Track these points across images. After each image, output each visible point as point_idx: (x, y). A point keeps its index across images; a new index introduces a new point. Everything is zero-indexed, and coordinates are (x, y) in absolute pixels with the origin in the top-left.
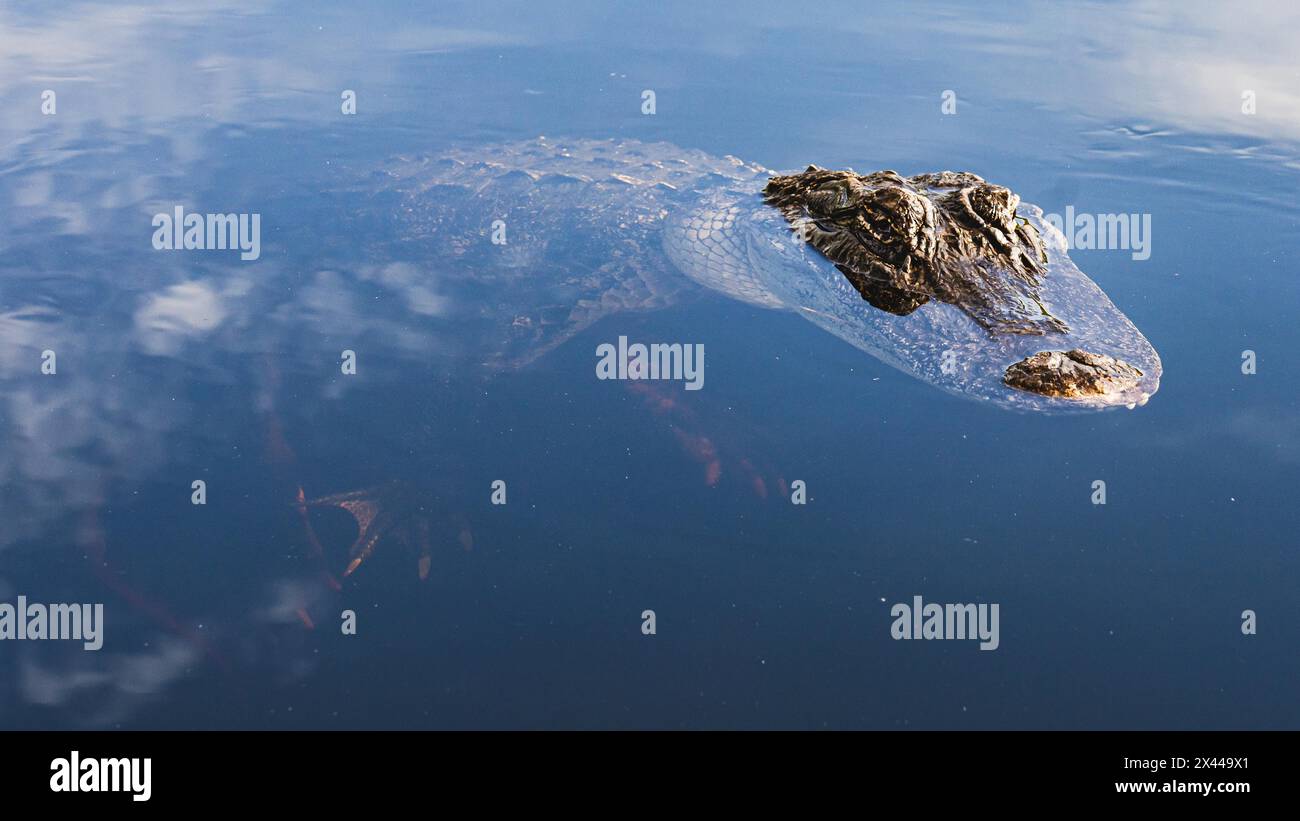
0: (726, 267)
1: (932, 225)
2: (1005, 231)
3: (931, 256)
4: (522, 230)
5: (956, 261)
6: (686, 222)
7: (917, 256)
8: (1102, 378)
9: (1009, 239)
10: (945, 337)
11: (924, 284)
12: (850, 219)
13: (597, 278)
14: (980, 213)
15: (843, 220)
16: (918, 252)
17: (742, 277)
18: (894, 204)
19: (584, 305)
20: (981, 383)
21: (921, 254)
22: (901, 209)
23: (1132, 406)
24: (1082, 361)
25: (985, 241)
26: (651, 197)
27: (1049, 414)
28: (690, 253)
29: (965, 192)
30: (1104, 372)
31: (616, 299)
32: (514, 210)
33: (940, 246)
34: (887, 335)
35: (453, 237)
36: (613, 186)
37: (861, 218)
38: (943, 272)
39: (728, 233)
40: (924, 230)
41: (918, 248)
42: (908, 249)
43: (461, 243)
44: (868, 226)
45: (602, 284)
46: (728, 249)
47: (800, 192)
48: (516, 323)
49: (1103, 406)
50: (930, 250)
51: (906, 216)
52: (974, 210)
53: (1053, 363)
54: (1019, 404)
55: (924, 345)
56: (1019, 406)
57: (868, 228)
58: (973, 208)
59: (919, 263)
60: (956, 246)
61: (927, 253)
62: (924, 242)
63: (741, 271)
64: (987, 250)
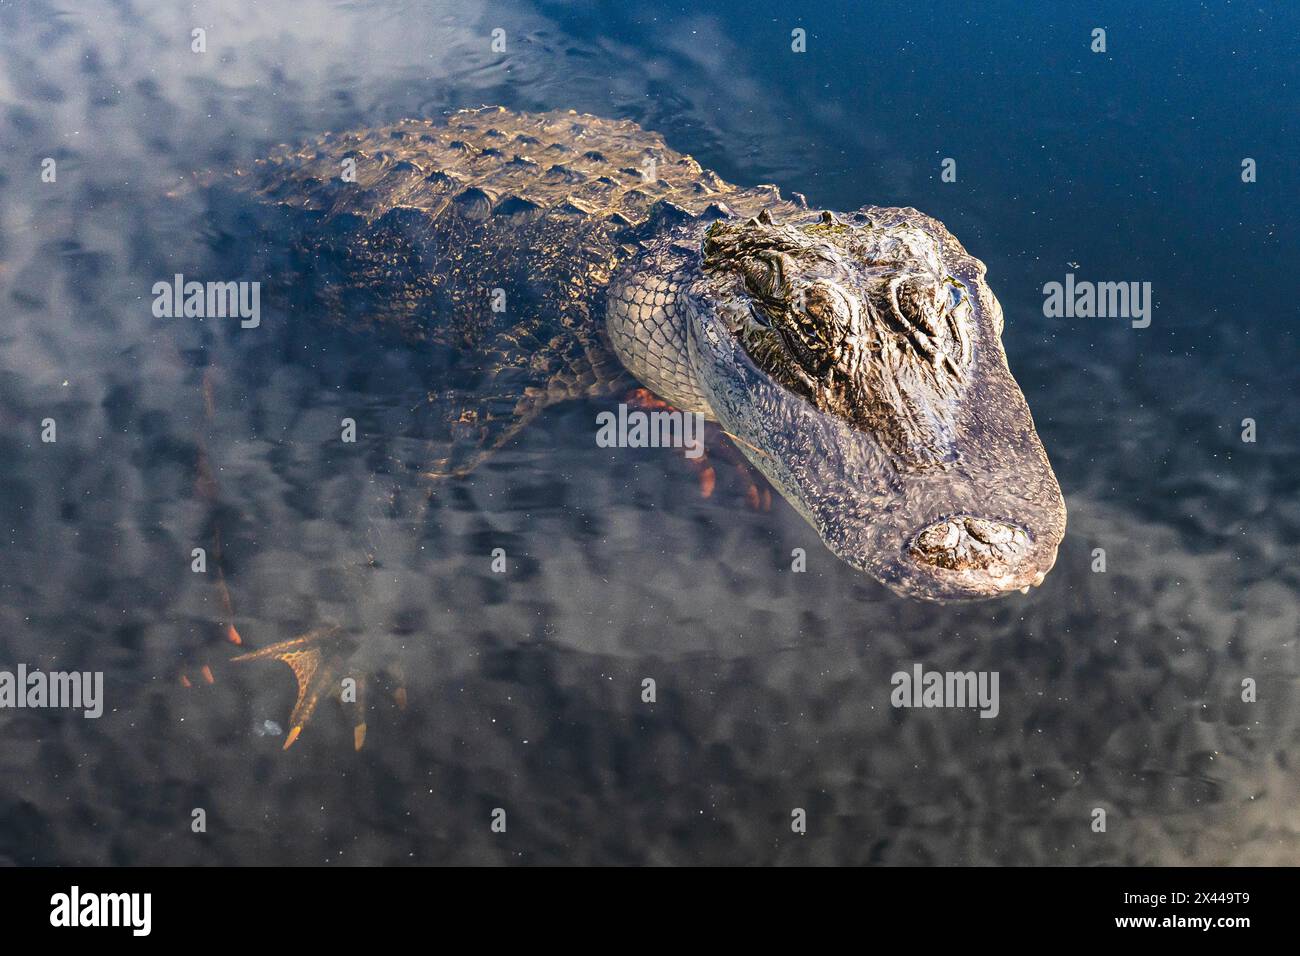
0: (664, 361)
1: (856, 331)
2: (930, 333)
3: (853, 370)
4: (475, 279)
5: (878, 375)
6: (629, 293)
7: (839, 371)
8: (996, 561)
9: (933, 343)
10: (855, 485)
11: (844, 403)
12: (780, 311)
13: (545, 357)
14: (906, 314)
15: (775, 310)
16: (840, 365)
17: (679, 377)
18: (819, 308)
19: (531, 395)
20: (880, 559)
21: (843, 367)
22: (826, 316)
23: (1025, 591)
24: (978, 537)
25: (908, 346)
26: (604, 235)
27: (943, 604)
28: (631, 339)
29: (894, 284)
30: (999, 554)
31: (563, 386)
32: (470, 249)
33: (863, 355)
34: (799, 481)
35: (407, 286)
36: (569, 218)
37: (790, 316)
38: (863, 391)
39: (670, 310)
40: (848, 340)
41: (841, 359)
42: (831, 361)
43: (414, 294)
44: (795, 326)
45: (549, 365)
46: (669, 336)
47: (738, 258)
48: (463, 419)
49: (995, 593)
50: (853, 362)
51: (830, 323)
52: (901, 311)
53: (949, 542)
54: (914, 590)
55: (833, 498)
56: (914, 594)
57: (796, 328)
58: (900, 308)
59: (841, 377)
60: (879, 355)
61: (849, 366)
62: (847, 352)
63: (679, 368)
64: (910, 358)
